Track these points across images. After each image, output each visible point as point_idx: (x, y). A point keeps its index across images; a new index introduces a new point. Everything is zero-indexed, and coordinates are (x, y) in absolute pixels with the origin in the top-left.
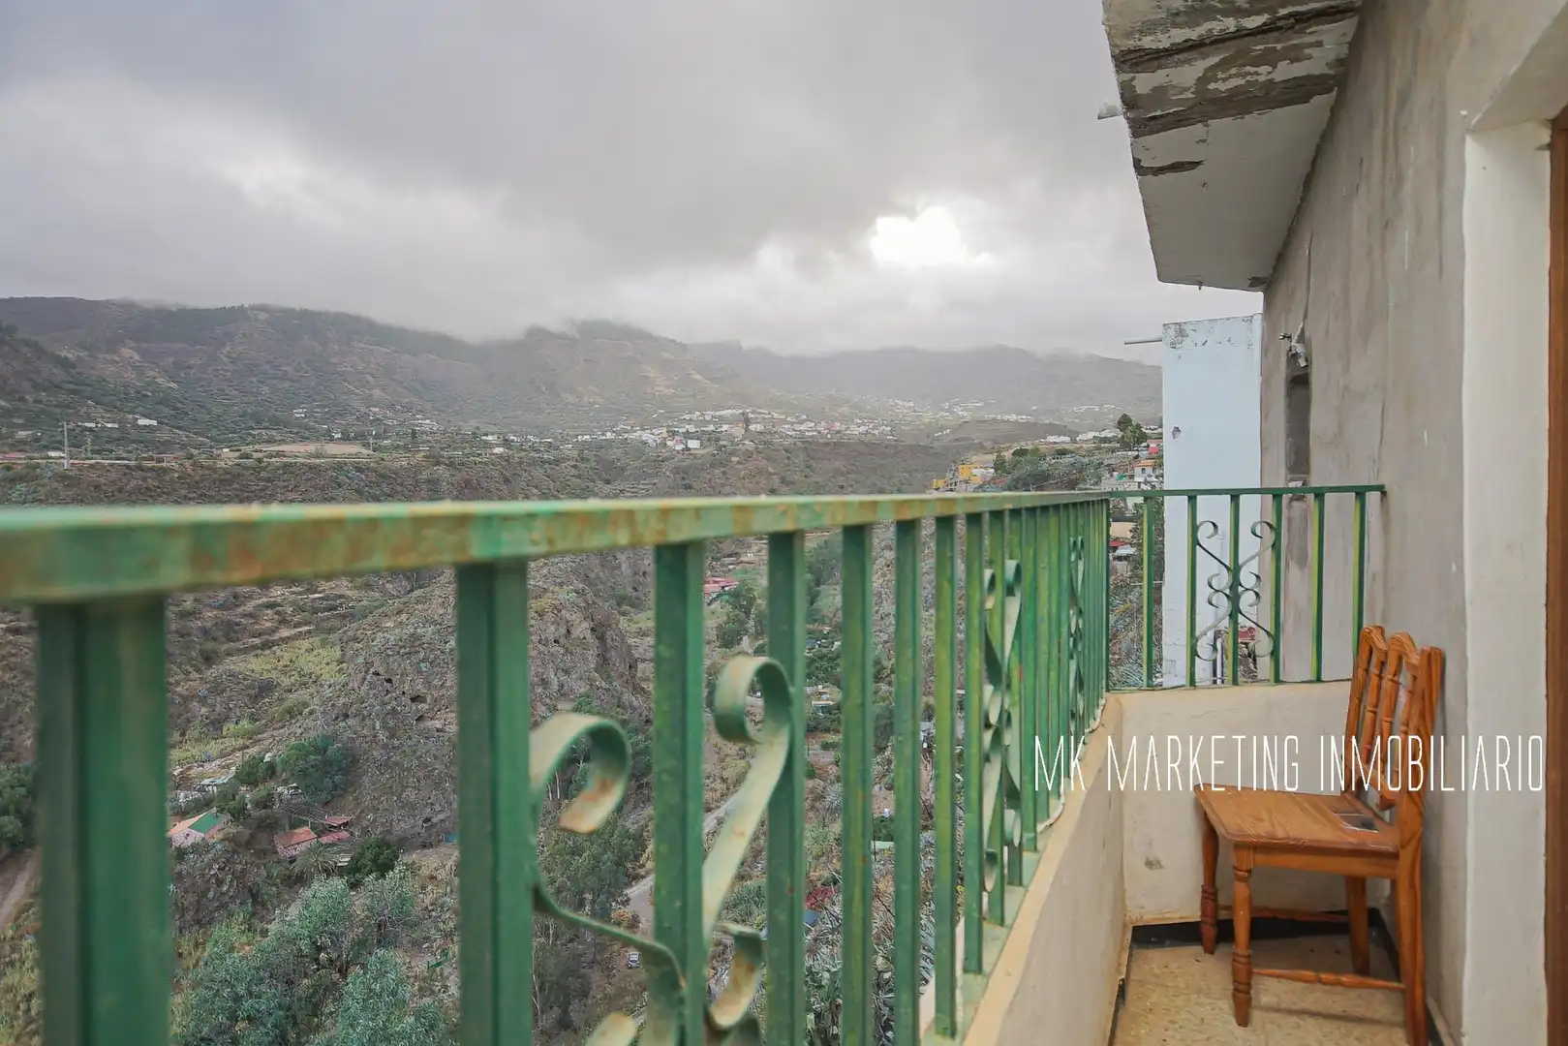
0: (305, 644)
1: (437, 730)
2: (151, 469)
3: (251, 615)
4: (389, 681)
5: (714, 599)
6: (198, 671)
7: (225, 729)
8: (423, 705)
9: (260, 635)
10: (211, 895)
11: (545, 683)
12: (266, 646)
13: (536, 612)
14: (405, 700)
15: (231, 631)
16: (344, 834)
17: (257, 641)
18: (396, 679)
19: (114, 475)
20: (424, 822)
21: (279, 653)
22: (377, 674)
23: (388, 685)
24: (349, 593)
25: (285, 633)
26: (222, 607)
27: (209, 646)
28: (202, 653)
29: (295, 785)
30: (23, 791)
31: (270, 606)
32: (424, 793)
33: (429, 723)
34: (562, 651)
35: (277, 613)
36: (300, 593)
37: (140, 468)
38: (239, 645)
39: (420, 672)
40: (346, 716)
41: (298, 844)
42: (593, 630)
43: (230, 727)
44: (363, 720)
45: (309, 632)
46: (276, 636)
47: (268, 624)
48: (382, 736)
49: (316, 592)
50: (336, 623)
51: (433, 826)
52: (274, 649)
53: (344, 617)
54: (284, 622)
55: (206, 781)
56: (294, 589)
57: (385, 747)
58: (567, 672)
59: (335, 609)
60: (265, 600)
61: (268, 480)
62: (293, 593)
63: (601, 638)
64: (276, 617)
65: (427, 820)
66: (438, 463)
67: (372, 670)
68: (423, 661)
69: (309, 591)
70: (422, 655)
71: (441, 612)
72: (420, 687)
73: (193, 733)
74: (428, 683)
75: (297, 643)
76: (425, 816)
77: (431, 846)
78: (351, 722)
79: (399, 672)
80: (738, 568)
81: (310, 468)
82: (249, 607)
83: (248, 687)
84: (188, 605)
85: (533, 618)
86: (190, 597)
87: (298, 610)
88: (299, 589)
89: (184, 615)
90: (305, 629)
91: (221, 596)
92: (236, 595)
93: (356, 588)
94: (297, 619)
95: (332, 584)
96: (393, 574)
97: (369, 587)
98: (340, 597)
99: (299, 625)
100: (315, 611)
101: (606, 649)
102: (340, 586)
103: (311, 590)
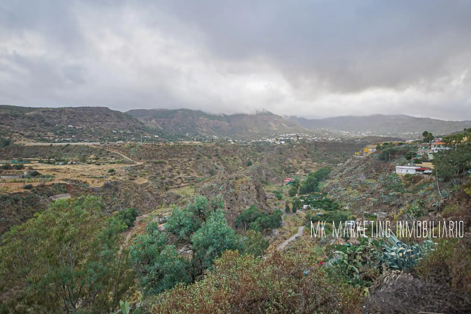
0: (187, 188)
2: (157, 145)
3: (176, 180)
5: (288, 184)
6: (165, 192)
9: (177, 185)
11: (243, 201)
12: (179, 187)
13: (242, 182)
15: (171, 183)
17: (177, 186)
19: (150, 146)
21: (181, 189)
24: (197, 176)
25: (183, 185)
26: (170, 178)
27: (167, 186)
28: (166, 188)
30: (130, 214)
31: (180, 178)
34: (248, 193)
35: (181, 180)
37: (155, 145)
38: (173, 187)
42: (256, 188)
43: (171, 205)
45: (188, 185)
46: (181, 185)
47: (179, 182)
49: (190, 175)
50: (194, 183)
53: (195, 182)
54: (182, 182)
55: (166, 217)
56: (185, 174)
58: (248, 198)
59: (193, 180)
60: (179, 177)
61: (180, 148)
62: (185, 175)
63: (258, 191)
66: (218, 146)
67: (202, 193)
68: (214, 192)
70: (213, 191)
73: (163, 206)
75: (185, 187)
80: (295, 176)
81: (189, 146)
82: (175, 178)
83: (175, 196)
84: (163, 177)
85: (240, 184)
86: (164, 175)
87: (186, 179)
88: (186, 175)
89: (162, 179)
90: (187, 184)
91: (170, 175)
92: (173, 175)
93: (199, 175)
94: (185, 182)
95: (193, 174)
96: (207, 172)
97: (201, 175)
98: (195, 177)
99: (186, 183)
100: (189, 180)
101: (259, 193)
102: (195, 175)
103: (189, 175)
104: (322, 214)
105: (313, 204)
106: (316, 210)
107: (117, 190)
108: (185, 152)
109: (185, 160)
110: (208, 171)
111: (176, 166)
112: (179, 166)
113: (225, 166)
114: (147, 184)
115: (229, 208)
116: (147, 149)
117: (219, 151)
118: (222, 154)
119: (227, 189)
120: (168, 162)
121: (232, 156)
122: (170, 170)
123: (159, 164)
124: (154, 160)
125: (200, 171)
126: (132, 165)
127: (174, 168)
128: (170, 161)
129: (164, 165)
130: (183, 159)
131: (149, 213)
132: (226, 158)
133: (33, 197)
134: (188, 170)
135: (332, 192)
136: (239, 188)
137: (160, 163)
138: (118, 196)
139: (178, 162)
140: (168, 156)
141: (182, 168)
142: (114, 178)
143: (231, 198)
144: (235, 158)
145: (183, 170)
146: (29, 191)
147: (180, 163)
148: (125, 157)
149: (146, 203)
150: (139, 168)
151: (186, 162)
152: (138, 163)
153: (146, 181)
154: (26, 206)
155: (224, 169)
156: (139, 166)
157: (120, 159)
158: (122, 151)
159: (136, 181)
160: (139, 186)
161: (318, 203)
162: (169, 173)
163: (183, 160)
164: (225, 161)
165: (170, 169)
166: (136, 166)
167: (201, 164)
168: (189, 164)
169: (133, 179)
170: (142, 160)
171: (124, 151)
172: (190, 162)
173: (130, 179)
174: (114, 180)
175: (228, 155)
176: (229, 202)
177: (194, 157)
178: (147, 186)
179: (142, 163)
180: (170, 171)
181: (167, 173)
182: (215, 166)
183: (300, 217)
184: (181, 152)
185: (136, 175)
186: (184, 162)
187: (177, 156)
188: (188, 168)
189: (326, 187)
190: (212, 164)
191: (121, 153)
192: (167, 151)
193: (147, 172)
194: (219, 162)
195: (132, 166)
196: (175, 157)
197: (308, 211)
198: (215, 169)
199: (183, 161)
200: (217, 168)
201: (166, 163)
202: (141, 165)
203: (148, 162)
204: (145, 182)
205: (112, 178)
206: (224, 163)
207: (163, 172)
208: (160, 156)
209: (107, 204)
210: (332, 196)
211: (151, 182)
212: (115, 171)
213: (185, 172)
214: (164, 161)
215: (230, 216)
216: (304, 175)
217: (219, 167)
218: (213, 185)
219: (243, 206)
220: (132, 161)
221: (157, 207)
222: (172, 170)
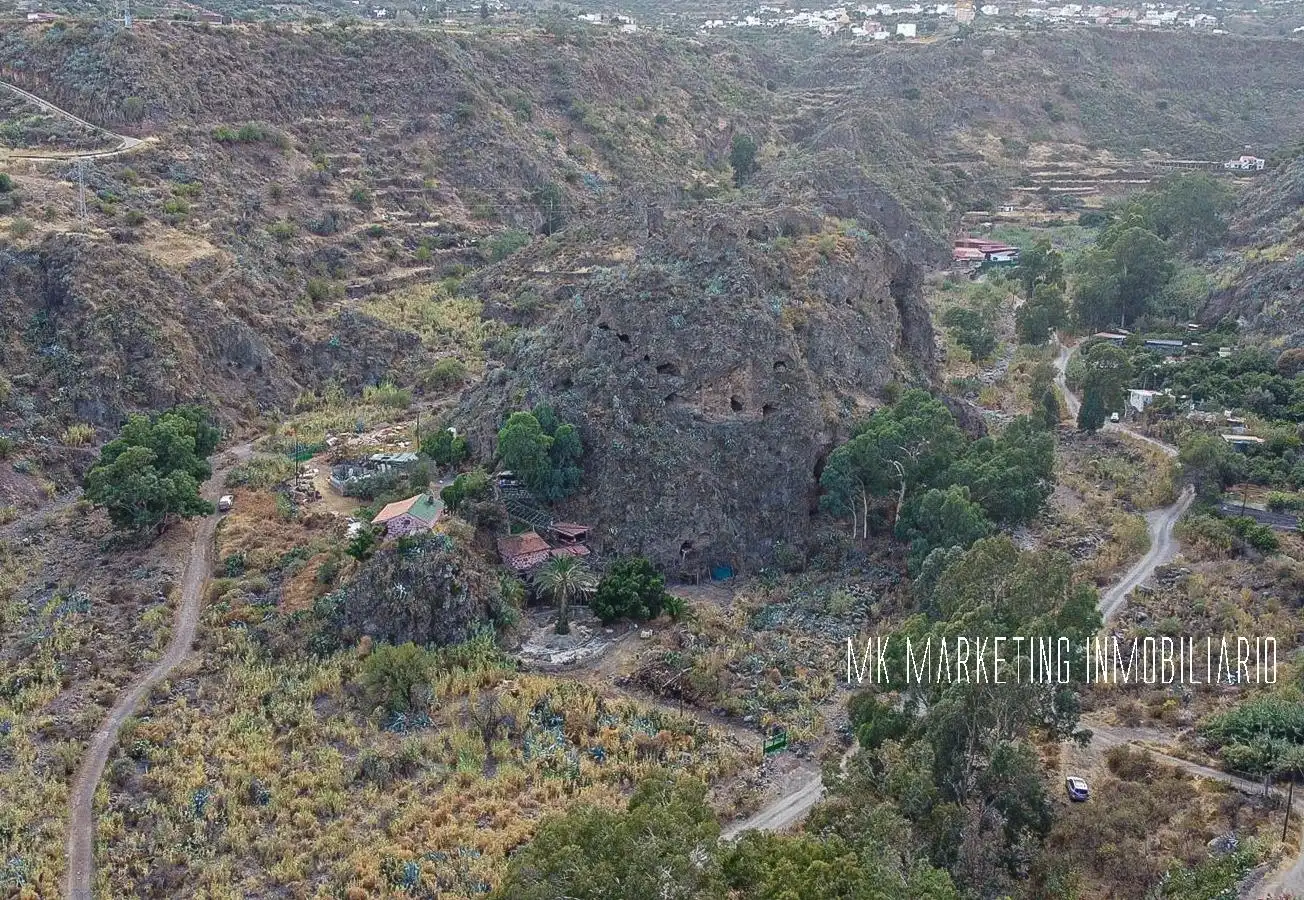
0: (429, 290)
1: (695, 418)
2: (219, 32)
3: (354, 246)
4: (625, 338)
5: (978, 270)
6: (311, 314)
7: (366, 392)
8: (676, 378)
9: (370, 273)
10: (447, 605)
12: (379, 288)
13: (822, 253)
14: (650, 369)
15: (335, 263)
16: (582, 550)
17: (367, 281)
18: (635, 336)
19: (181, 38)
20: (683, 547)
21: (399, 299)
22: (604, 327)
23: (624, 344)
24: (468, 224)
25: (399, 273)
26: (320, 231)
27: (315, 281)
28: (310, 289)
29: (507, 473)
30: (191, 439)
31: (376, 234)
32: (683, 507)
33: (682, 406)
34: (859, 317)
35: (386, 244)
36: (407, 219)
37: (206, 30)
38: (346, 283)
39: (671, 329)
40: (568, 384)
41: (529, 554)
43: (371, 390)
44: (595, 391)
45: (428, 274)
46: (390, 277)
47: (377, 259)
48: (623, 417)
49: (427, 219)
50: (458, 265)
51: (694, 553)
52: (392, 292)
53: (467, 258)
54: (392, 257)
55: (376, 457)
56: (401, 213)
57: (628, 434)
60: (368, 225)
61: (354, 54)
62: (400, 218)
64: (385, 250)
65: (686, 545)
66: (561, 42)
67: (597, 321)
68: (674, 312)
69: (419, 217)
70: (671, 303)
71: (692, 241)
72: (671, 351)
73: (332, 390)
74: (683, 345)
75: (418, 287)
76: (685, 538)
77: (694, 582)
78: (576, 393)
79: (639, 325)
80: (997, 225)
81: (408, 39)
82: (350, 234)
83: (388, 338)
84: (283, 224)
85: (817, 262)
86: (282, 214)
87: (411, 243)
88: (408, 214)
89: (282, 237)
90: (423, 269)
91: (318, 216)
92: (335, 216)
93: (478, 217)
94: (409, 255)
95: (447, 209)
96: (523, 200)
97: (494, 217)
98: (459, 228)
99: (414, 263)
100: (433, 245)
101: (906, 323)
102: (457, 213)
103: (423, 216)
104: (1260, 441)
105: (1186, 382)
106: (1210, 417)
107: (56, 299)
108: (388, 79)
109: (393, 125)
110: (528, 194)
111: (342, 162)
112: (356, 163)
113: (612, 166)
114: (210, 265)
115: (767, 408)
116: (164, 55)
117: (573, 77)
118: (588, 95)
119: (752, 295)
120: (292, 139)
121: (645, 106)
122: (316, 186)
123: (242, 149)
124: (214, 127)
125: (483, 194)
126: (100, 154)
127: (336, 175)
128: (304, 129)
129: (276, 158)
130: (381, 119)
131: (264, 438)
132: (612, 119)
134: (414, 185)
135: (1278, 316)
136: (814, 287)
137: (248, 139)
138: (74, 336)
139: (349, 138)
140: (289, 98)
141: (377, 174)
142: (22, 231)
143: (781, 348)
144: (661, 120)
145: (383, 185)
147: (360, 143)
148: (45, 106)
149: (231, 377)
150: (142, 174)
152: (130, 144)
153: (206, 250)
155: (613, 182)
156: (138, 156)
157: (14, 118)
158: (19, 70)
159: (151, 249)
160: (178, 278)
161: (1215, 377)
162: (311, 203)
163: (377, 125)
164: (610, 135)
165: (311, 180)
166: (124, 159)
167: (486, 154)
168: (415, 151)
169: (130, 239)
170: (147, 123)
171: (27, 69)
172: (422, 141)
173: (118, 238)
174: (24, 244)
175: (619, 102)
176: (769, 369)
177: (441, 110)
178: (219, 282)
179: (151, 139)
180: (314, 194)
181: (304, 203)
182: (560, 164)
183: (1131, 461)
184: (362, 78)
185: (139, 213)
186: (384, 137)
187: (344, 104)
188: (417, 176)
189: (1223, 285)
190: (541, 150)
191: (9, 80)
192: (280, 71)
193: (191, 193)
194: (578, 141)
195: (103, 161)
196: (333, 107)
197: (1168, 424)
198: (561, 184)
199: (377, 133)
200: (570, 179)
201: (279, 145)
202: (150, 155)
203: (187, 138)
204: (200, 254)
205: (12, 228)
206: (609, 145)
207: (276, 194)
208: (246, 102)
209: (16, 383)
210: (1279, 341)
211: (229, 257)
212: (16, 187)
213: (400, 201)
214: (272, 128)
215: (778, 453)
216: (1051, 224)
217: (580, 169)
218: (662, 268)
219: (839, 397)
220: (90, 128)
221: (296, 402)
222: (323, 183)
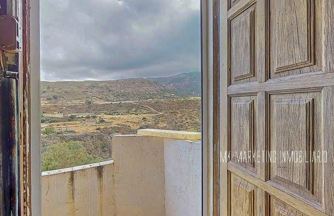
133: (101, 135)
146: (99, 131)
151: (191, 112)
154: (97, 140)
